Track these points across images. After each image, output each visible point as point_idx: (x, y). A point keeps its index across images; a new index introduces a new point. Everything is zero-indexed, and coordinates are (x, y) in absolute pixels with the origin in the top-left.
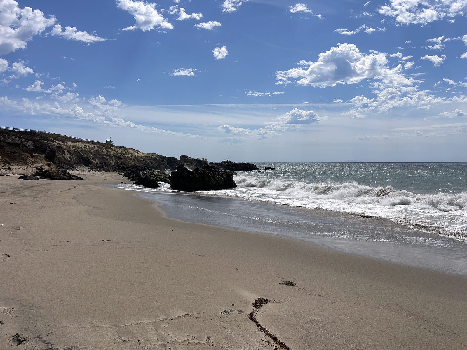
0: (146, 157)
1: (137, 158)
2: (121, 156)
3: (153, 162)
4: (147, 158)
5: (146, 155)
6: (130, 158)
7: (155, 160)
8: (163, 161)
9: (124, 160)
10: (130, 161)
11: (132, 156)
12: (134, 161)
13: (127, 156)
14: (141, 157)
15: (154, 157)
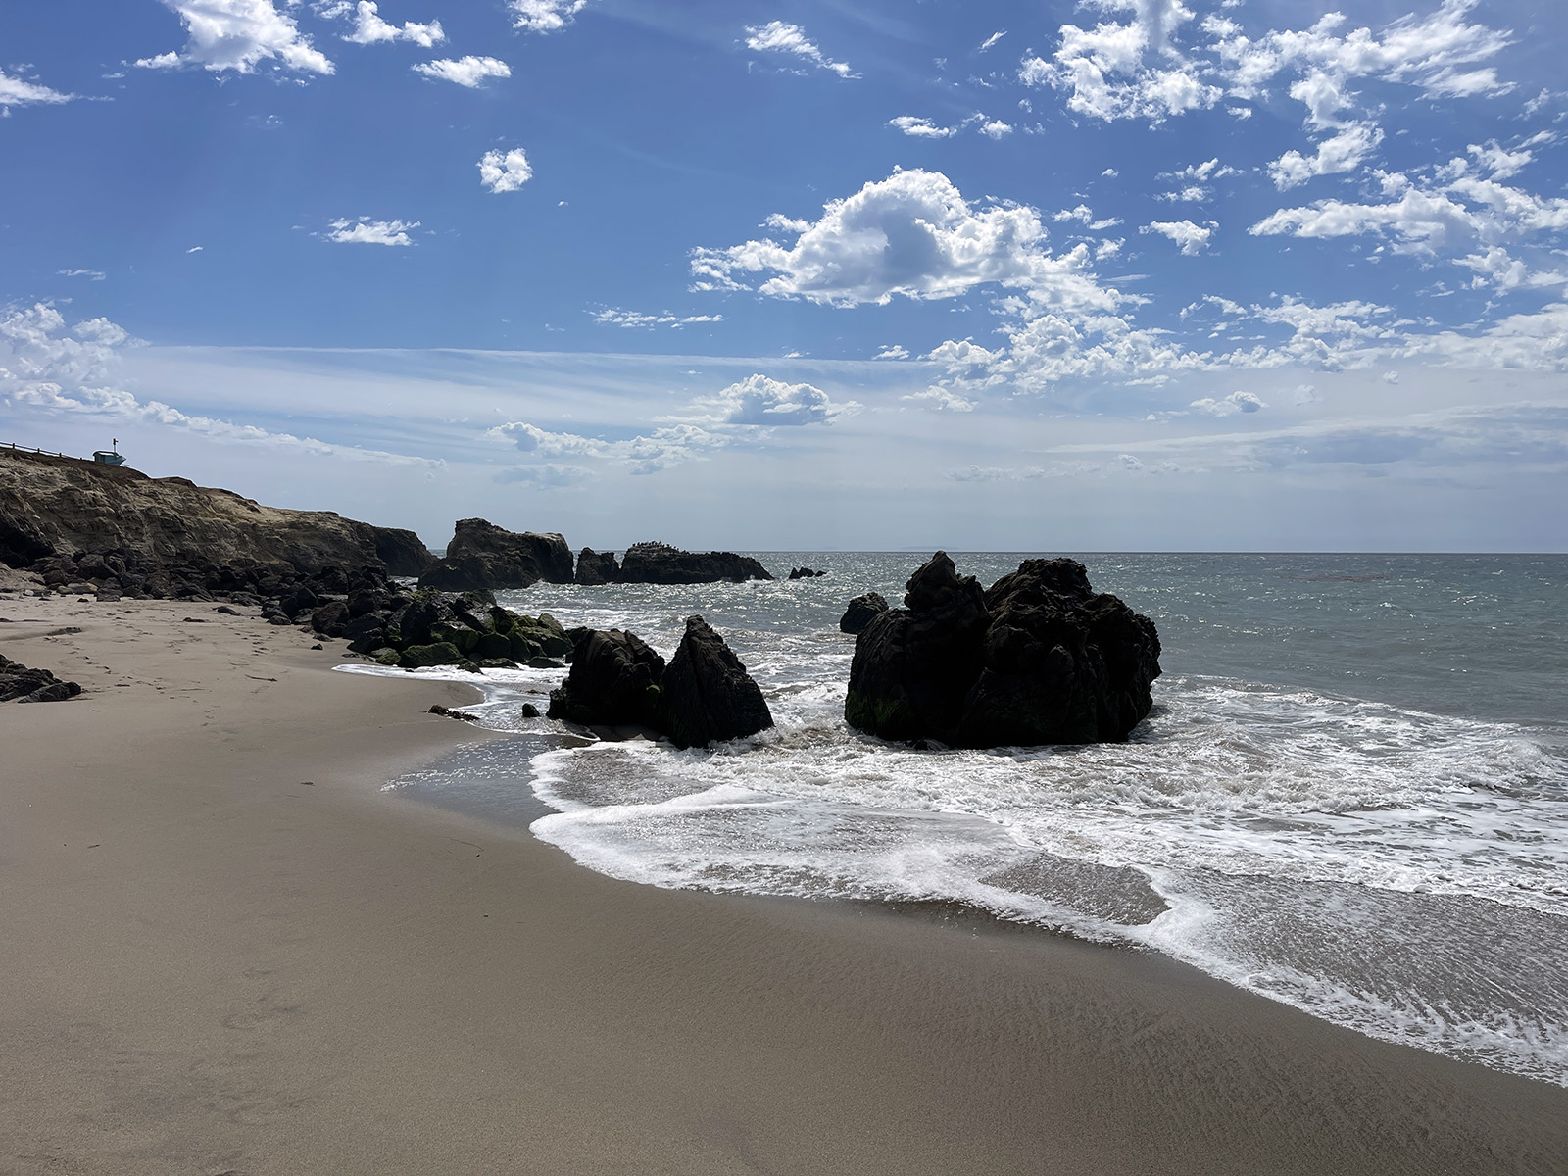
0: (292, 525)
1: (252, 527)
2: (182, 522)
3: (326, 547)
4: (299, 529)
5: (289, 518)
6: (222, 531)
7: (333, 538)
9: (194, 540)
10: (223, 542)
11: (232, 520)
12: (243, 543)
13: (211, 520)
14: (272, 528)
15: (329, 526)
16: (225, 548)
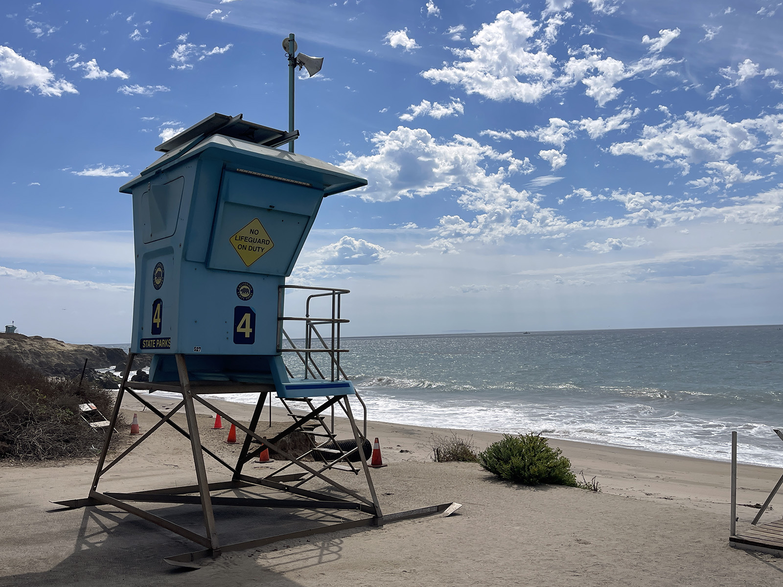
0: (75, 351)
1: (62, 353)
4: (78, 352)
5: (75, 348)
6: (52, 355)
8: (101, 356)
9: (44, 358)
10: (53, 358)
12: (59, 357)
14: (69, 352)
15: (89, 350)
16: (53, 360)
